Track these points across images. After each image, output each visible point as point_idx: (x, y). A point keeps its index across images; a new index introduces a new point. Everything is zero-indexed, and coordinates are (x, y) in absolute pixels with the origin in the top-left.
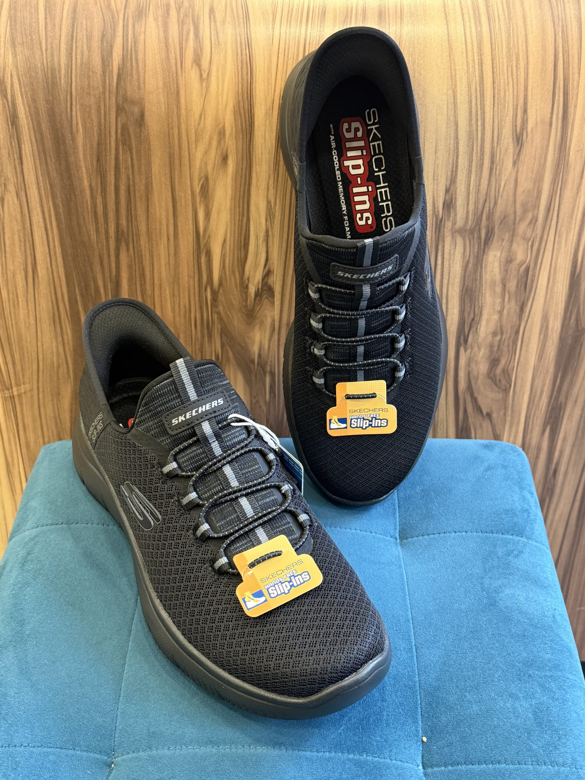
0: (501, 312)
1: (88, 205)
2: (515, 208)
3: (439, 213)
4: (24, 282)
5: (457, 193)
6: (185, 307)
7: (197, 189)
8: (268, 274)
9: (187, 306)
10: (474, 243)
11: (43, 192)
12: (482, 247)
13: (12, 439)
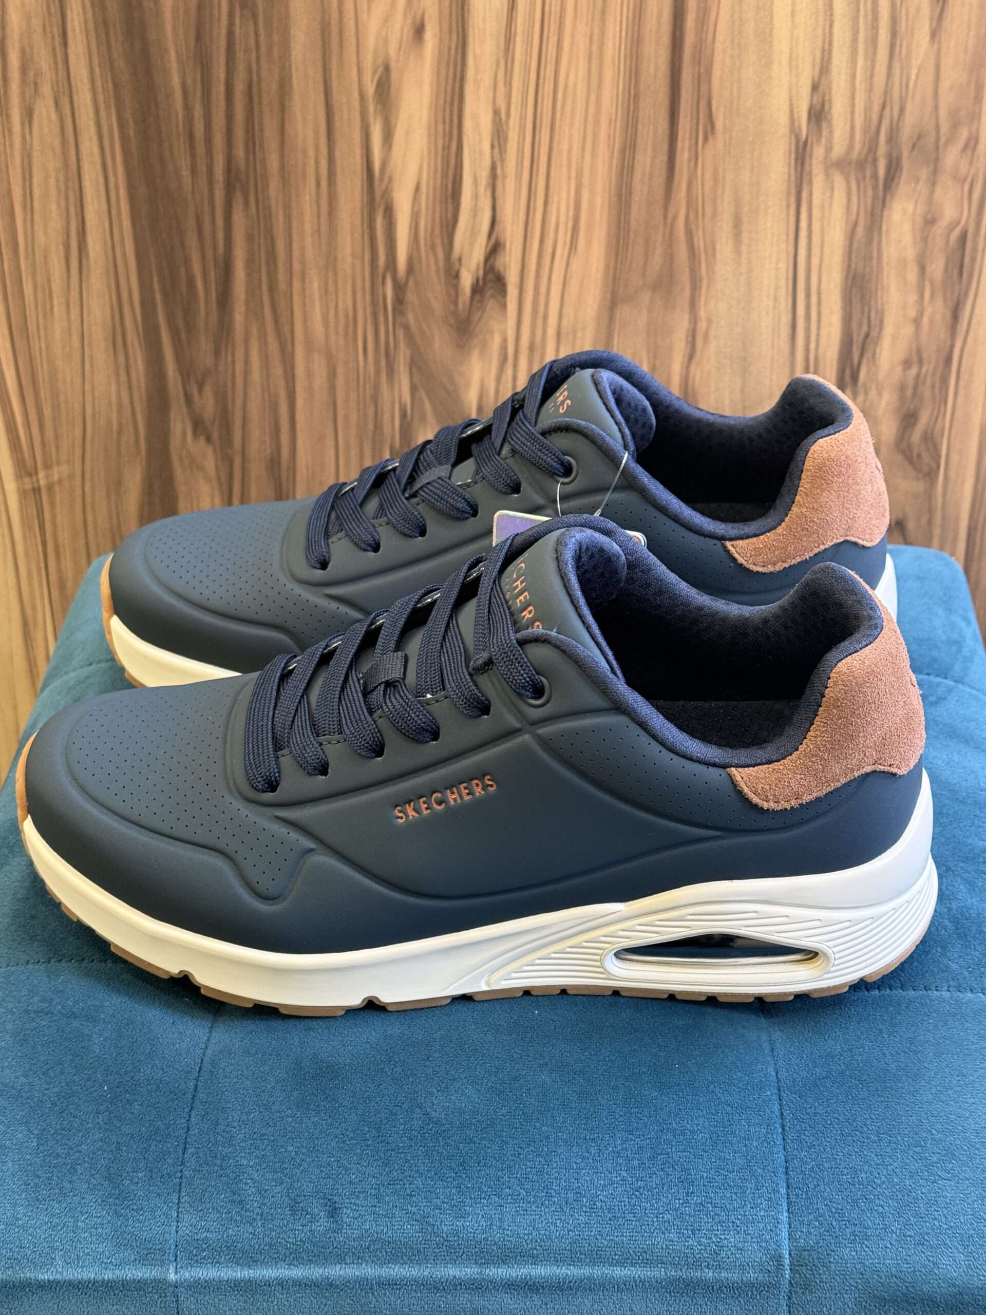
0: (917, 321)
1: (177, 122)
2: (937, 119)
3: (800, 131)
4: (64, 268)
5: (834, 92)
6: (347, 316)
7: (370, 89)
8: (495, 249)
9: (351, 313)
10: (865, 187)
11: (101, 98)
12: (881, 194)
13: (35, 573)
